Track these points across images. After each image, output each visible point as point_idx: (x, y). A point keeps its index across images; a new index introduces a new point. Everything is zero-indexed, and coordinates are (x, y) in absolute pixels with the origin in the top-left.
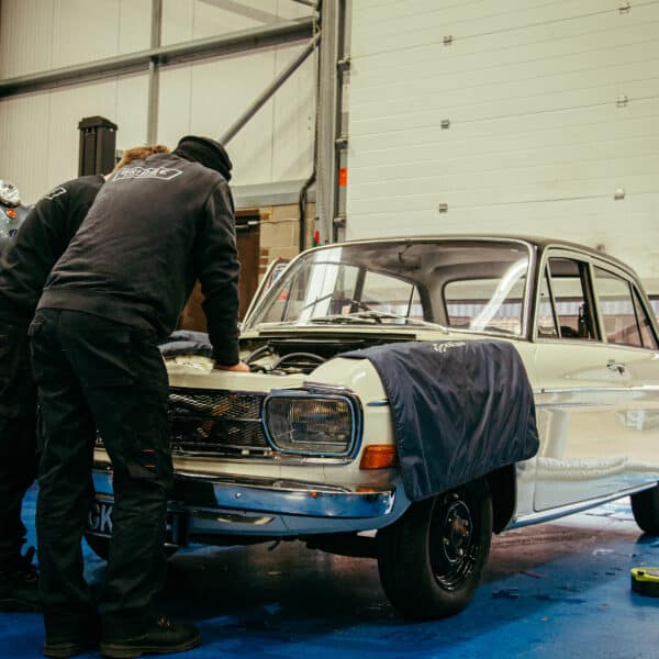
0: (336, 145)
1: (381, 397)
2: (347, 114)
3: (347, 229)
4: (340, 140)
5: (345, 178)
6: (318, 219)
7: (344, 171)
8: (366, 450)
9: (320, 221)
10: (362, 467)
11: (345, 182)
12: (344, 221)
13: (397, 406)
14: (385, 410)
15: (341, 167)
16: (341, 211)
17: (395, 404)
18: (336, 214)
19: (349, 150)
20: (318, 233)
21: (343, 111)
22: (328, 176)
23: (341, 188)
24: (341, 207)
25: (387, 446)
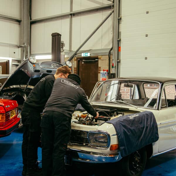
0: (118, 41)
1: (115, 133)
2: (121, 32)
3: (121, 63)
4: (119, 39)
5: (120, 49)
6: (113, 60)
7: (120, 47)
8: (111, 146)
9: (114, 60)
10: (111, 149)
11: (120, 51)
12: (120, 61)
13: (119, 135)
14: (116, 136)
15: (119, 46)
16: (119, 58)
17: (118, 134)
18: (118, 59)
19: (121, 42)
20: (113, 64)
21: (120, 31)
22: (116, 49)
23: (119, 52)
24: (119, 57)
25: (117, 145)
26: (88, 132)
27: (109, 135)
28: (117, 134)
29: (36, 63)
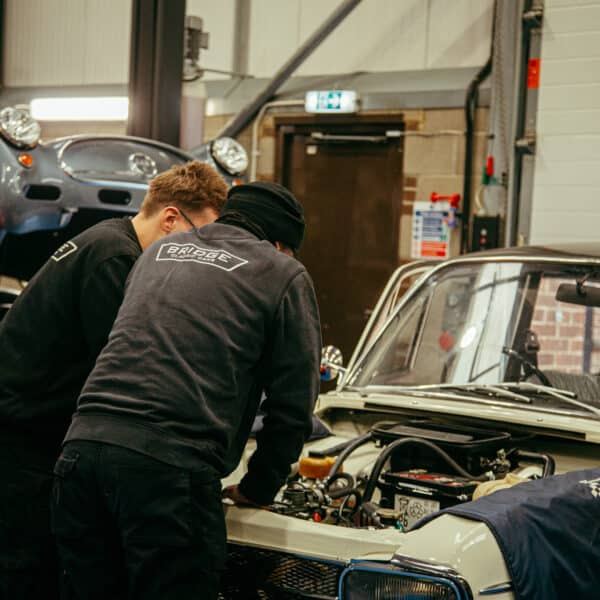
0: (525, 22)
3: (537, 159)
4: (532, 14)
5: (537, 76)
6: (492, 137)
7: (536, 64)
9: (497, 141)
11: (536, 84)
12: (533, 144)
14: (506, 598)
15: (532, 57)
16: (528, 128)
18: (521, 134)
19: (544, 31)
20: (491, 161)
22: (511, 70)
23: (530, 91)
24: (529, 120)
26: (339, 567)
27: (468, 588)
28: (513, 588)
29: (36, 145)
